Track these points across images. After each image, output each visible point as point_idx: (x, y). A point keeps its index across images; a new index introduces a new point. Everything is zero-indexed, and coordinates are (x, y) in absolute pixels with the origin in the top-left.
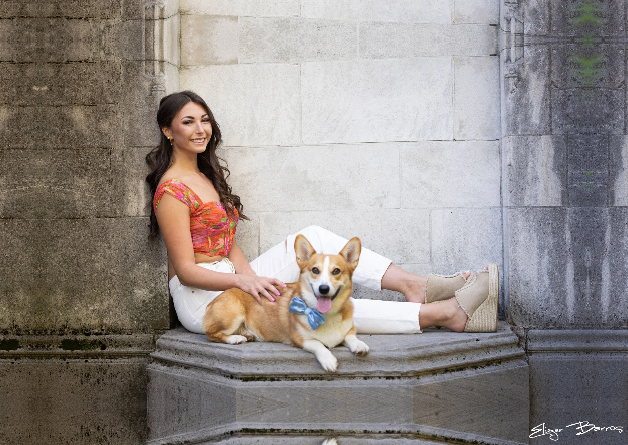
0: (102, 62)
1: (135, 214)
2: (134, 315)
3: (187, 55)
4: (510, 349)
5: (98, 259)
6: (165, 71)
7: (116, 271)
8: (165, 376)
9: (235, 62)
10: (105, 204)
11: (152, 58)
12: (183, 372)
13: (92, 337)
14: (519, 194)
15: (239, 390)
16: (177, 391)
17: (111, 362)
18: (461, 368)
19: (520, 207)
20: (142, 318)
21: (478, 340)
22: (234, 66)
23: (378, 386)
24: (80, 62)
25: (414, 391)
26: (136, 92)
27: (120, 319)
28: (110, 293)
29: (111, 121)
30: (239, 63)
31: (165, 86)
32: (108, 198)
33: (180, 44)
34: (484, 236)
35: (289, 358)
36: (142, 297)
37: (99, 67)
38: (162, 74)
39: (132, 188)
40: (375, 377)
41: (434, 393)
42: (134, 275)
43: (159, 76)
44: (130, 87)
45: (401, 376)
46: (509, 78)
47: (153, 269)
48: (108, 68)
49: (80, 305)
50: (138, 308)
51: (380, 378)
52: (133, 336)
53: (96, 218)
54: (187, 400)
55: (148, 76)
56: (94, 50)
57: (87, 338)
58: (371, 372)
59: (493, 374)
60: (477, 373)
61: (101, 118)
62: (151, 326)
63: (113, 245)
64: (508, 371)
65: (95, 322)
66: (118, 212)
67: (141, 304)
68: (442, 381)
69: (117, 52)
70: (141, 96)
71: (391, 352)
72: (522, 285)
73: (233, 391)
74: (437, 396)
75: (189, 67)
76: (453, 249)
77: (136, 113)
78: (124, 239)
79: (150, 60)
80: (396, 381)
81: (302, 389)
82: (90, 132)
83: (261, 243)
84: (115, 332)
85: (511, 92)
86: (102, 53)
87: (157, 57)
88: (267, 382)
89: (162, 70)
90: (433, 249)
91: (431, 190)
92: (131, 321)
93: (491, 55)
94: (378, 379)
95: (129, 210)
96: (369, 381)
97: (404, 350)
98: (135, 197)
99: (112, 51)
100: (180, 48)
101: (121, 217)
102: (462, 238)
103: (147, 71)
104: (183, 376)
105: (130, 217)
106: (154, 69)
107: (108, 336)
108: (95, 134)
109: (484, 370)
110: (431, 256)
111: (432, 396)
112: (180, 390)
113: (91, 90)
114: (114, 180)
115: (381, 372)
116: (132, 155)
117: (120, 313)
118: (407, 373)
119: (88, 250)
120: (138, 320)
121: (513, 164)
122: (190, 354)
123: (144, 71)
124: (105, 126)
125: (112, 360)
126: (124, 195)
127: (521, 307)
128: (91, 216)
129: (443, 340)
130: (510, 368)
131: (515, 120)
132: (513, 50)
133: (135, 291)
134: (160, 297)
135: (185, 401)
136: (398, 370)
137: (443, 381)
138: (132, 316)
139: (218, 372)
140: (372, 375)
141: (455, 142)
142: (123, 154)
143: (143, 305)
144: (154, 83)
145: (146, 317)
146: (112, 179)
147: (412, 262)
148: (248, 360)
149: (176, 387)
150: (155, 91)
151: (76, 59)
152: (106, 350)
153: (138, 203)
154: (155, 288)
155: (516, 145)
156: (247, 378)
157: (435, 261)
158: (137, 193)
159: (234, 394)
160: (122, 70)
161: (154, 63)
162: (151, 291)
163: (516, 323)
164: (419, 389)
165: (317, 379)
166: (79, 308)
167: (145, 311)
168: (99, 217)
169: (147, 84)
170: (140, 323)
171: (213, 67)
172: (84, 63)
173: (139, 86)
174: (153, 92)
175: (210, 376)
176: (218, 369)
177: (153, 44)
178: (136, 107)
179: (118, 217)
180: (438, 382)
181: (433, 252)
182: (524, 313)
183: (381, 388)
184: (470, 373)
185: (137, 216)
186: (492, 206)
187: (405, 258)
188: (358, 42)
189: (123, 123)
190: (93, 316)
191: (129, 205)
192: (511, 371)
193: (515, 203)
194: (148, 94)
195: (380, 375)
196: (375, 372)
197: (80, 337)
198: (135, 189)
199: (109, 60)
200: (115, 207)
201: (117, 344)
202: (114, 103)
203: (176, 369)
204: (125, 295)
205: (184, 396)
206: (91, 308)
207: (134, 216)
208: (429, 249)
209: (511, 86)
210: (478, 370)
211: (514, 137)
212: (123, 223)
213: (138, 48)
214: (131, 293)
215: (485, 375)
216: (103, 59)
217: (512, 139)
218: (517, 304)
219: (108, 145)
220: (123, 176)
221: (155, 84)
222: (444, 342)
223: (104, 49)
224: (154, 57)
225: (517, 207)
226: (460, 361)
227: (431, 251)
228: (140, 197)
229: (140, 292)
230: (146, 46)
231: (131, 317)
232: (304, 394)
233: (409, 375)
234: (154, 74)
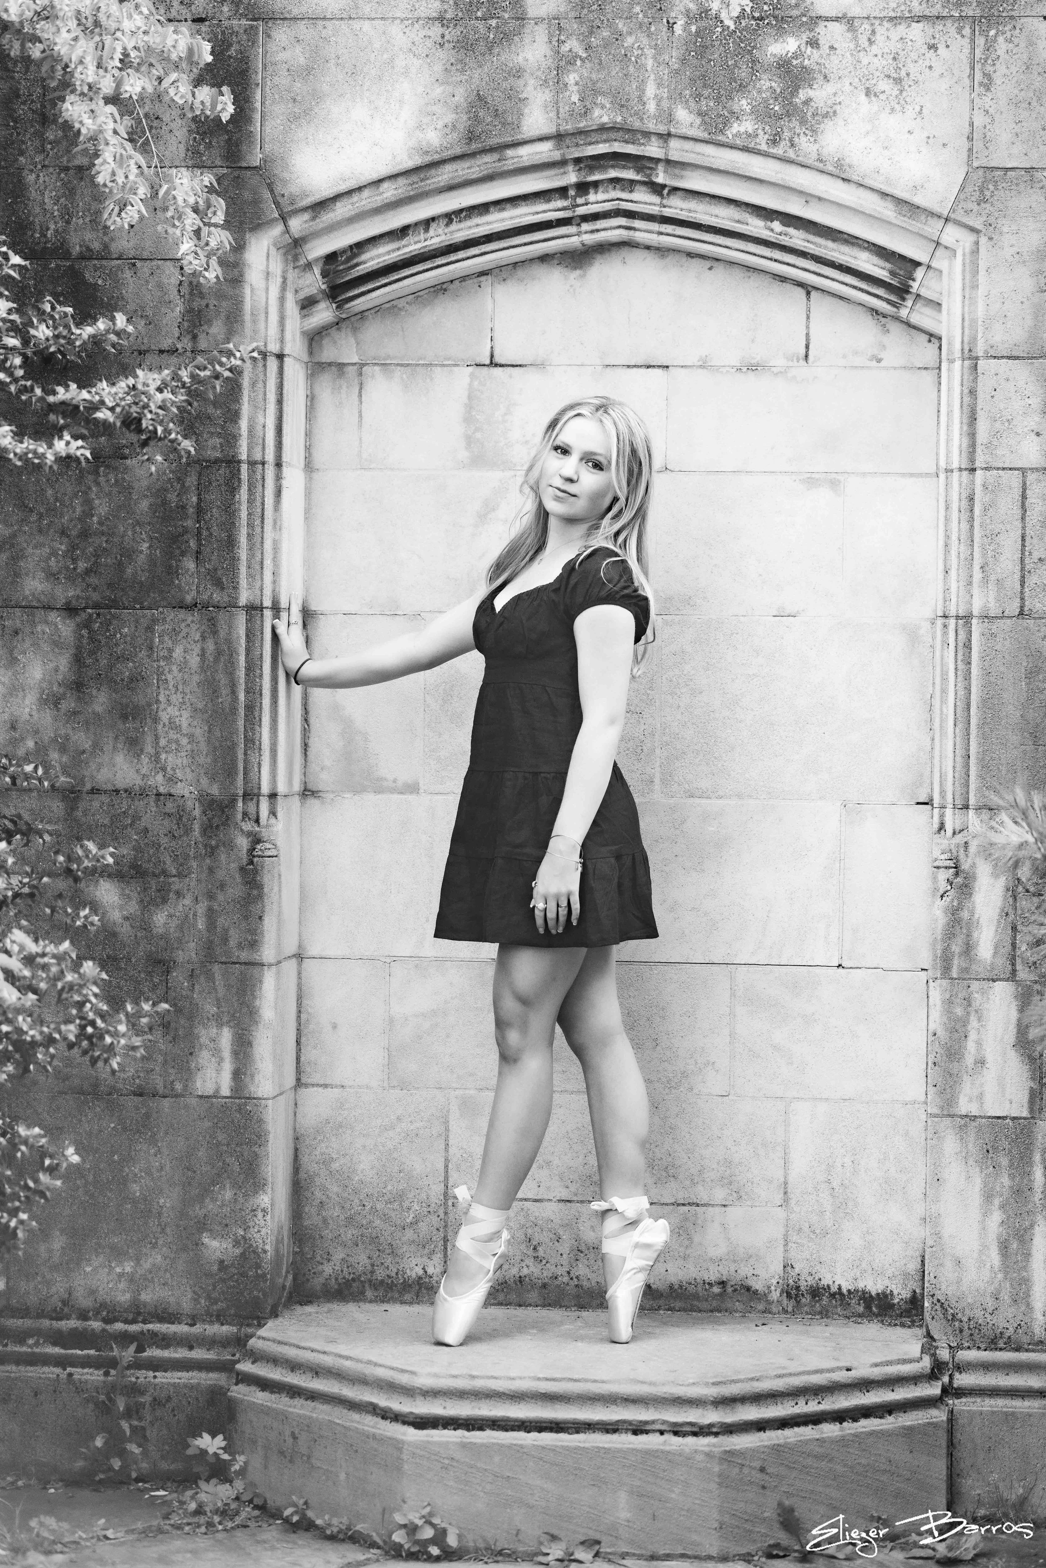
0: (158, 795)
1: (211, 1093)
2: (201, 1287)
3: (318, 769)
4: (912, 1387)
5: (136, 1175)
6: (280, 814)
7: (168, 1201)
8: (266, 1411)
9: (412, 788)
10: (152, 1070)
11: (256, 791)
12: (302, 1406)
13: (119, 1326)
14: (948, 1091)
15: (409, 1444)
16: (290, 1441)
17: (155, 1377)
18: (815, 1419)
19: (949, 1116)
20: (215, 1295)
21: (848, 1370)
22: (411, 797)
23: (656, 1447)
24: (117, 791)
25: (721, 1459)
26: (223, 857)
27: (173, 1295)
28: (156, 1243)
29: (172, 911)
30: (421, 791)
31: (278, 844)
32: (160, 1059)
33: (305, 747)
34: (892, 1157)
35: (501, 1390)
36: (218, 1254)
37: (152, 804)
38: (273, 821)
39: (207, 1042)
40: (654, 1431)
41: (757, 1464)
42: (204, 1211)
43: (268, 826)
44: (212, 847)
45: (700, 1431)
46: (938, 868)
47: (241, 1200)
48: (170, 807)
49: (96, 1264)
50: (209, 1275)
51: (662, 1433)
52: (198, 1329)
53: (135, 1094)
54: (309, 1457)
55: (247, 826)
56: (144, 771)
57: (108, 1327)
58: (646, 1423)
59: (872, 1433)
60: (842, 1430)
61: (153, 902)
62: (232, 1312)
63: (165, 1151)
64: (904, 1428)
65: (124, 1298)
66: (178, 1087)
67: (216, 1268)
68: (773, 1442)
69: (190, 776)
70: (232, 865)
71: (683, 1388)
72: (949, 1264)
73: (398, 1445)
74: (762, 1470)
75: (320, 794)
76: (829, 1182)
77: (221, 897)
78: (187, 1139)
79: (251, 795)
80: (690, 1440)
81: (522, 1446)
82: (129, 928)
83: (452, 1151)
84: (161, 1320)
85: (942, 896)
86: (160, 778)
87: (265, 789)
88: (460, 1432)
89: (273, 813)
90: (791, 1179)
91: (792, 1063)
92: (195, 1300)
93: (918, 803)
94: (658, 1434)
95: (199, 1084)
96: (642, 1438)
97: (707, 1384)
98: (213, 1059)
99: (179, 774)
100: (306, 754)
101: (183, 1096)
102: (847, 1160)
103: (245, 814)
104: (301, 1412)
105: (201, 1097)
106: (258, 813)
107: (150, 1326)
108: (139, 934)
109: (856, 1424)
110: (785, 1193)
111: (754, 1468)
112: (294, 1437)
113: (134, 849)
114: (173, 1025)
115: (664, 1422)
116: (210, 977)
117: (175, 1283)
118: (711, 1425)
119: (116, 1157)
120: (208, 1297)
121: (939, 1033)
122: (317, 1373)
123: (239, 816)
124: (160, 919)
125: (157, 1374)
126: (191, 1054)
127: (946, 1306)
128: (125, 1092)
129: (784, 1368)
130: (909, 1423)
131: (946, 950)
132: (949, 812)
133: (206, 1241)
134: (252, 1256)
135: (305, 1458)
136: (693, 1420)
137: (776, 1442)
138: (197, 1289)
139: (371, 1409)
140: (648, 1427)
141: (841, 969)
142: (192, 976)
143: (219, 1270)
144: (256, 840)
145: (223, 1293)
146: (169, 1023)
147: (749, 1203)
148: (427, 1392)
149: (288, 1433)
150: (259, 856)
151: (110, 787)
152: (145, 1354)
153: (218, 1071)
154: (244, 1237)
155: (948, 996)
156: (422, 1423)
157: (793, 1203)
158: (216, 1052)
159: (400, 1450)
160: (197, 812)
161: (258, 802)
162: (237, 1243)
163: (935, 1337)
164: (729, 1455)
165: (551, 1430)
166: (95, 1269)
167: (223, 1281)
168: (141, 1095)
169: (243, 843)
170: (212, 1304)
171: (370, 798)
172: (124, 795)
173: (230, 845)
174: (255, 859)
175: (356, 1416)
176: (371, 1404)
177: (259, 764)
178: (222, 886)
179: (177, 1096)
180: (766, 1443)
181: (790, 1186)
182: (950, 1318)
183: (663, 1452)
184: (830, 1430)
185: (215, 1097)
186: (908, 1099)
187: (735, 1195)
188: (658, 764)
189: (195, 915)
190: (122, 1286)
191: (200, 1074)
192: (910, 1429)
193: (942, 1108)
194: (245, 861)
195: (663, 1428)
196: (653, 1422)
197: (96, 1325)
198: (212, 1045)
199: (172, 791)
200: (172, 1078)
201: (165, 1341)
202: (180, 875)
203: (287, 1399)
204: (185, 1249)
205: (304, 1450)
206: (118, 1270)
207: (207, 1097)
208: (782, 1180)
209: (943, 886)
210: (845, 1424)
211: (945, 982)
212: (186, 1107)
213: (231, 772)
214: (197, 1244)
215: (856, 1435)
216: (162, 790)
217: (941, 986)
218: (939, 1301)
219: (166, 956)
220: (191, 1018)
221: (258, 841)
222: (784, 1372)
223: (164, 769)
224: (259, 788)
225: (944, 1116)
226: (813, 1407)
227: (786, 1183)
228: (222, 1059)
229: (215, 1244)
230: (245, 768)
231: (194, 1292)
232: (525, 1456)
233: (715, 1430)
234: (257, 821)
